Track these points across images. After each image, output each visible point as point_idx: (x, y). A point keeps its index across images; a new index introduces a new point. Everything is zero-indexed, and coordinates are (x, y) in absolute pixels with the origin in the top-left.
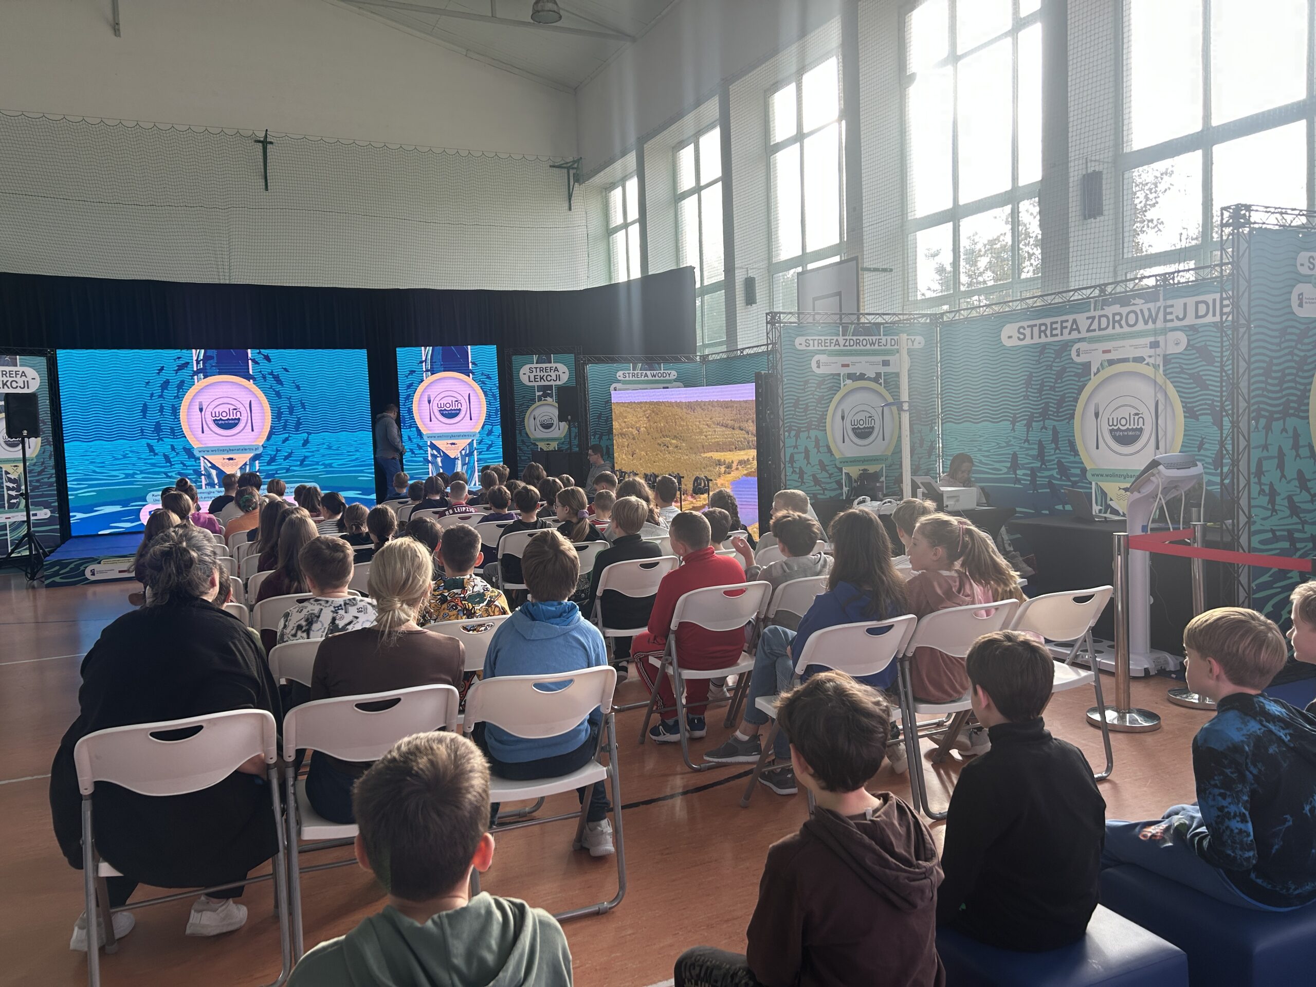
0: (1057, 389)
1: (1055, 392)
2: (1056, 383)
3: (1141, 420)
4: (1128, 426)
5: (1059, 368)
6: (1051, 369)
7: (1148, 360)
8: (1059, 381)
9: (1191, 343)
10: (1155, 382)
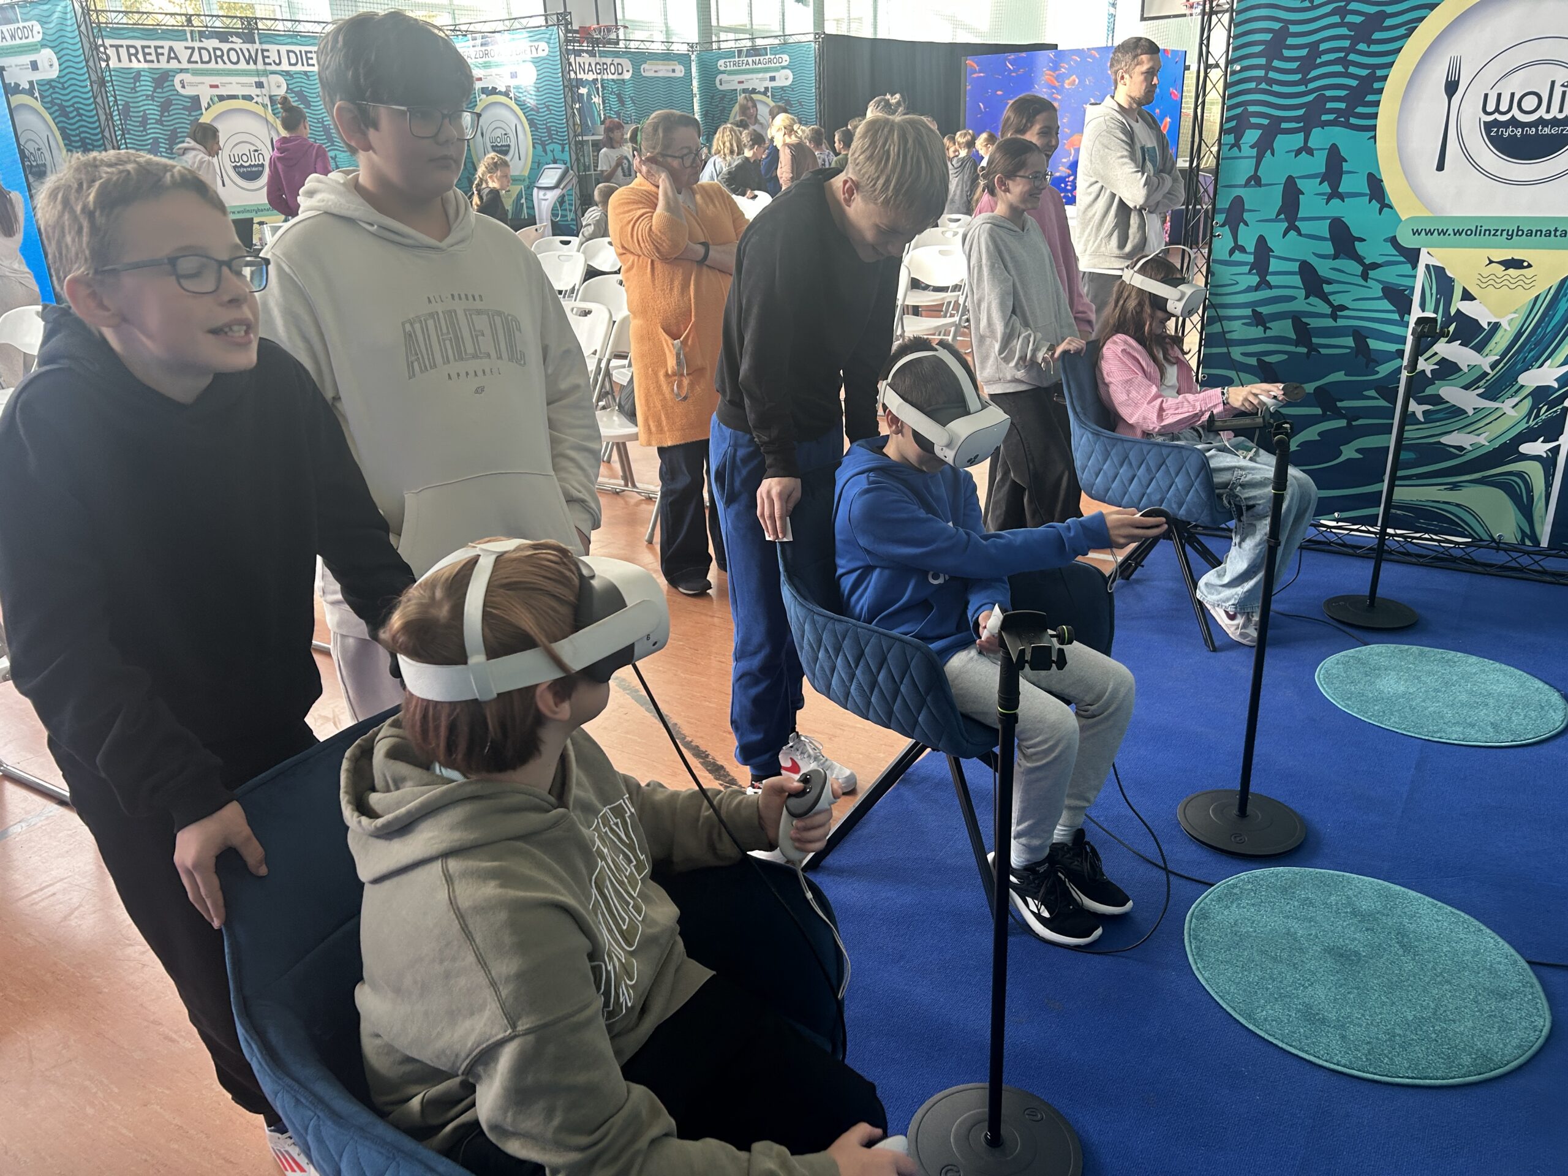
0: (165, 123)
1: (163, 125)
2: (162, 116)
3: (260, 156)
4: (250, 161)
5: (162, 100)
6: (153, 100)
7: (256, 99)
8: (166, 114)
9: (290, 87)
10: (267, 121)
